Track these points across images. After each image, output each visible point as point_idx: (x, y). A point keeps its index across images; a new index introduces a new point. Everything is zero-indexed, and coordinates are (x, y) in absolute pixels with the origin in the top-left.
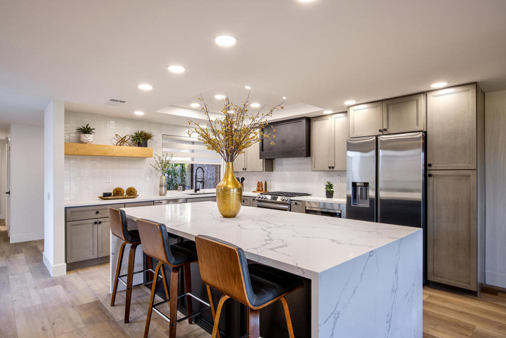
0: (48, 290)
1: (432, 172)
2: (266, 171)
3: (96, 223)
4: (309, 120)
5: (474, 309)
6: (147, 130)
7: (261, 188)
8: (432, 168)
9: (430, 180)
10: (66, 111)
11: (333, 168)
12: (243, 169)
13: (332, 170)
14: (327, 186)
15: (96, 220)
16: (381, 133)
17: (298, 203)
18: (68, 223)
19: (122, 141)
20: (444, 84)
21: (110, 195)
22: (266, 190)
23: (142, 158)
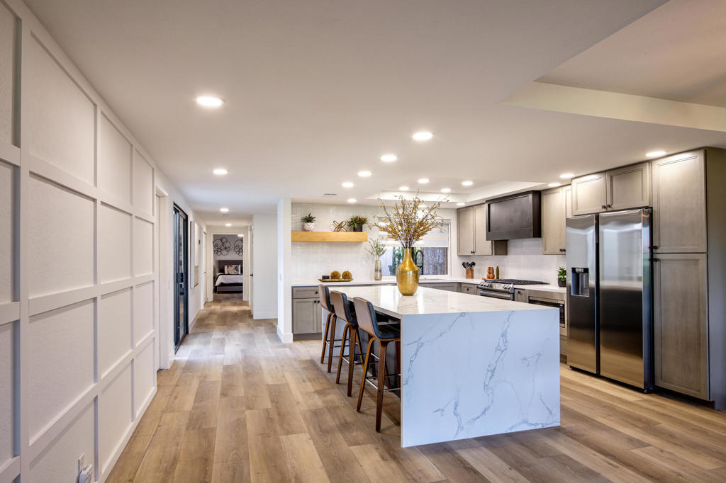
0: (281, 350)
1: (659, 256)
2: (496, 254)
3: (315, 302)
4: (538, 195)
5: (694, 418)
6: (362, 215)
7: (491, 275)
8: (658, 251)
9: (656, 265)
10: (292, 204)
11: (564, 251)
12: (472, 252)
13: (563, 253)
14: (560, 273)
15: (315, 299)
16: (604, 210)
17: (522, 291)
18: (294, 300)
19: (339, 227)
20: (661, 153)
21: (328, 277)
22: (498, 278)
23: (358, 243)
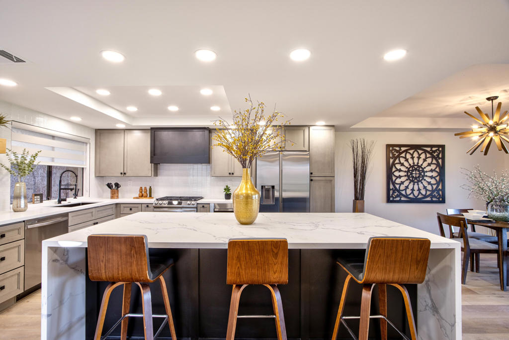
1: (312, 178)
2: (154, 176)
4: (210, 130)
7: (145, 194)
8: (312, 175)
9: (311, 183)
11: (233, 174)
12: (121, 173)
13: (231, 175)
14: (225, 189)
17: (205, 205)
22: (151, 196)
